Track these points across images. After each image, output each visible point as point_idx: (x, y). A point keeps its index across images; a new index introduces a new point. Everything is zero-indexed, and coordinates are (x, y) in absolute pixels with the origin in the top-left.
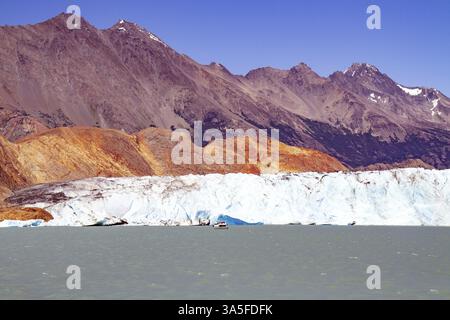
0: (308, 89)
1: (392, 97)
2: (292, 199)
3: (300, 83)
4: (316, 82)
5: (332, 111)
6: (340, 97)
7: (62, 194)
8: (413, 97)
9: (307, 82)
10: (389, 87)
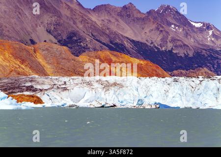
0: (134, 20)
1: (185, 28)
2: (183, 93)
3: (129, 16)
4: (139, 16)
5: (148, 35)
6: (154, 26)
7: (32, 87)
8: (197, 28)
9: (133, 16)
10: (183, 21)
